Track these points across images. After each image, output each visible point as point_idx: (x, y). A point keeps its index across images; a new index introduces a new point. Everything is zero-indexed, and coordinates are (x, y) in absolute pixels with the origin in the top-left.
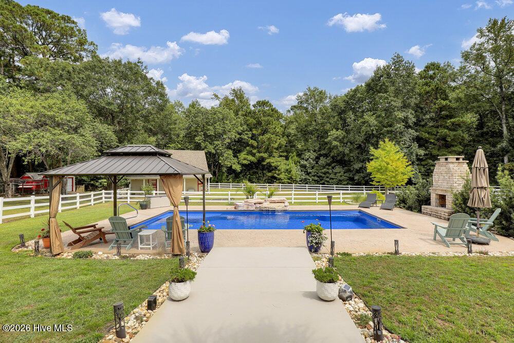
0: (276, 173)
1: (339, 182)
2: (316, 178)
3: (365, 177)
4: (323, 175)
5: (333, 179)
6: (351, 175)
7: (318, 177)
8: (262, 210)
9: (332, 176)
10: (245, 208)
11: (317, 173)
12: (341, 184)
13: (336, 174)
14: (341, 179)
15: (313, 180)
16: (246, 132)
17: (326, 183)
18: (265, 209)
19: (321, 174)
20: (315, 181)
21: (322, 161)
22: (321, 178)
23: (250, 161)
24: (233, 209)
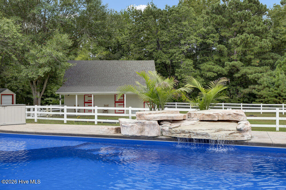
0: (255, 89)
8: (175, 138)
10: (135, 132)
16: (212, 35)
18: (182, 136)
23: (217, 73)
24: (112, 133)
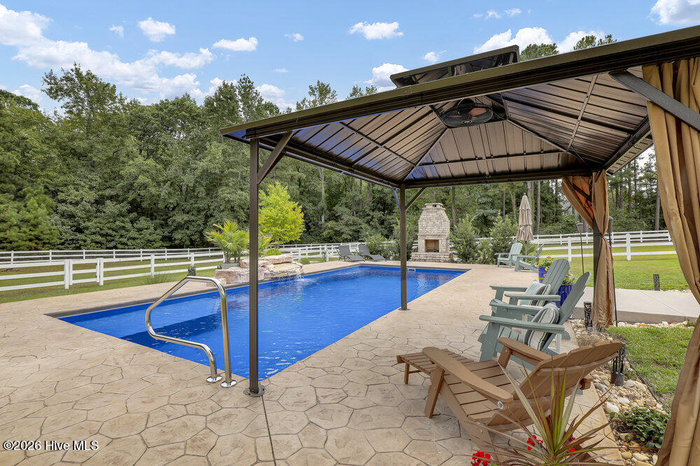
1: (148, 244)
2: (99, 238)
3: (192, 235)
4: (114, 233)
5: (134, 239)
6: (166, 232)
7: (102, 235)
9: (133, 234)
11: (101, 229)
12: (148, 247)
13: (140, 230)
14: (151, 238)
15: (92, 240)
17: (119, 246)
19: (110, 232)
20: (97, 243)
21: (111, 207)
22: (109, 238)
